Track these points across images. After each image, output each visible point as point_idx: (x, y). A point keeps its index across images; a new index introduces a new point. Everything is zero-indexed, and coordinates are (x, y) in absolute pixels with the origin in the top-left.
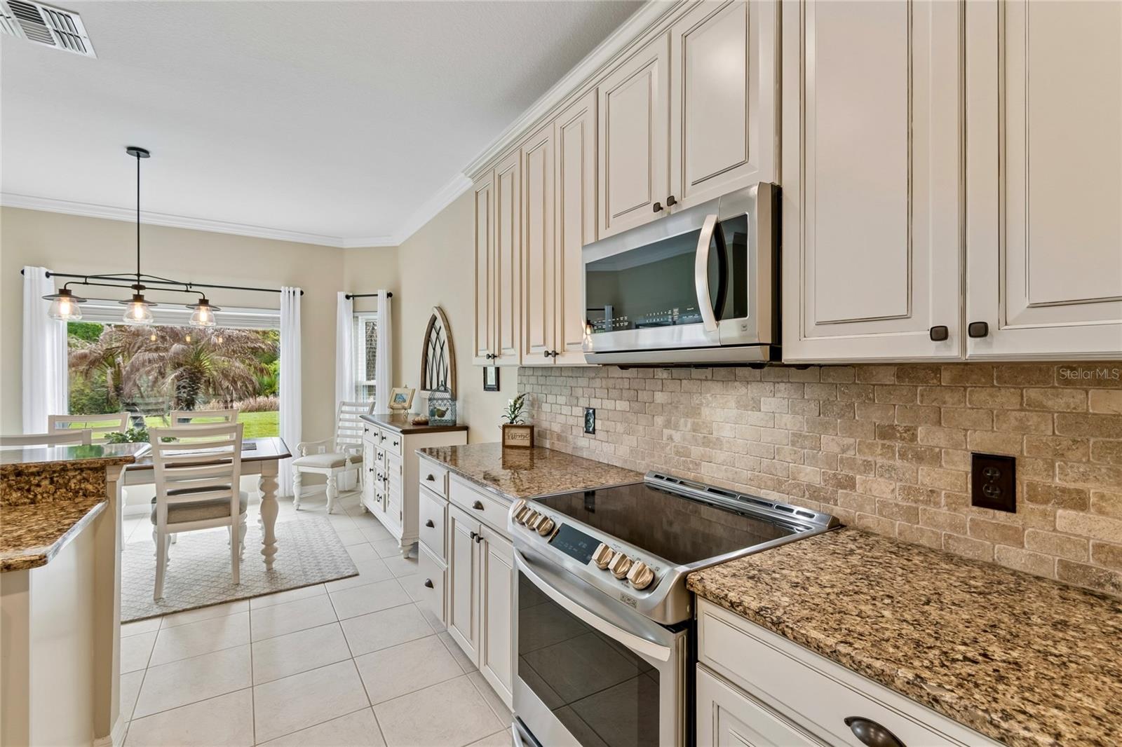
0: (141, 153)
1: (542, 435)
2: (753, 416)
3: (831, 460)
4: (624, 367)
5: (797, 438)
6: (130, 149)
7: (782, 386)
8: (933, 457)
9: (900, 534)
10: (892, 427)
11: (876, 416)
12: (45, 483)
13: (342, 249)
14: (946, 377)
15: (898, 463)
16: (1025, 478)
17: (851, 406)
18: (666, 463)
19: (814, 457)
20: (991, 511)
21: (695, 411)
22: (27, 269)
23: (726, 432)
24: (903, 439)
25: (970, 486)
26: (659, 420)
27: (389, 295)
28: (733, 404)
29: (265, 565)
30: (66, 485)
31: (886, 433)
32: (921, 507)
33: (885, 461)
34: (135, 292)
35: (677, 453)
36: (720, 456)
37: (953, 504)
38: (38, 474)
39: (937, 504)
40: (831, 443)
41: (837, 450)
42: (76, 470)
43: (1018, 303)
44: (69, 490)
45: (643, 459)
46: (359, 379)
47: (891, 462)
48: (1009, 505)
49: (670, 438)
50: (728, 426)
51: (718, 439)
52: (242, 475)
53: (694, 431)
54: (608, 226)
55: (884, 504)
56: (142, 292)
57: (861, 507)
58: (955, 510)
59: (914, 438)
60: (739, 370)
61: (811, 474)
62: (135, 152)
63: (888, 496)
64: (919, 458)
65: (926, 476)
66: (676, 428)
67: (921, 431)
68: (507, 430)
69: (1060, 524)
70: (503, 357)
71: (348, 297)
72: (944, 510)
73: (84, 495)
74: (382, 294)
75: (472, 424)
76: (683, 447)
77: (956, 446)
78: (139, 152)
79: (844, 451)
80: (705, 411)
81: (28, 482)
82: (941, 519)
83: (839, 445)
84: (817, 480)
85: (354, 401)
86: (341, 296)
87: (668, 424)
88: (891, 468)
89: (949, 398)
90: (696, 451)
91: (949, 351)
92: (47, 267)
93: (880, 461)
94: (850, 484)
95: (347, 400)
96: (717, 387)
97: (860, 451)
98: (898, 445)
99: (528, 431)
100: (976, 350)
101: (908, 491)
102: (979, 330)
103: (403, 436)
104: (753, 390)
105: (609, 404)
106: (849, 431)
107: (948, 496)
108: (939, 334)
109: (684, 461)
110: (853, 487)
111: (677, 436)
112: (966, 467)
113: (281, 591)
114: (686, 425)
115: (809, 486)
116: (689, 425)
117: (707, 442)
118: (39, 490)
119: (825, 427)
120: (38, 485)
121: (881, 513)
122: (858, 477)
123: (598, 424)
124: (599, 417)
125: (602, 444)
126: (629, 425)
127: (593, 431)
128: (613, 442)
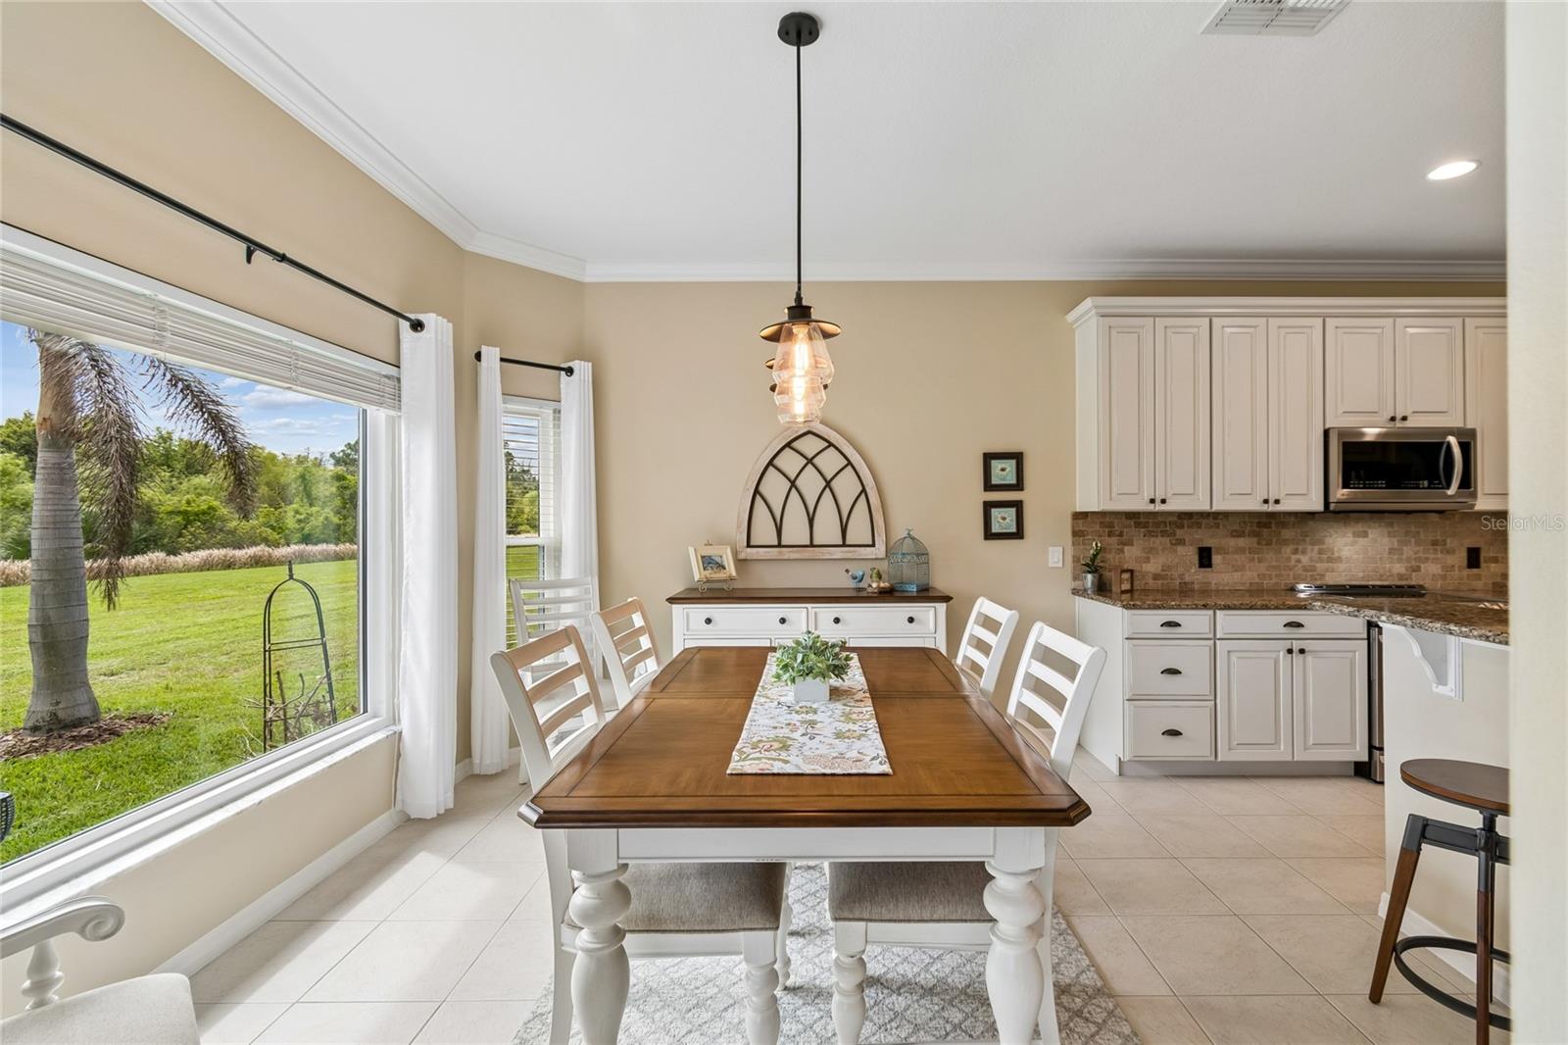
2: (1362, 542)
3: (1408, 560)
5: (1391, 551)
7: (1383, 524)
8: (1452, 551)
10: (1437, 540)
14: (1457, 517)
16: (1483, 555)
17: (1418, 532)
20: (1472, 569)
21: (1321, 542)
25: (1466, 561)
26: (1288, 550)
28: (1350, 535)
31: (1434, 543)
32: (1448, 573)
33: (1435, 556)
35: (1303, 569)
36: (1342, 566)
37: (1460, 570)
39: (1454, 571)
40: (1409, 551)
41: (1411, 553)
45: (1271, 579)
48: (1477, 565)
49: (1299, 561)
50: (1346, 548)
51: (1338, 557)
53: (1320, 554)
55: (1434, 575)
58: (1461, 572)
59: (1445, 544)
60: (1352, 515)
63: (1435, 571)
64: (1448, 552)
65: (1451, 560)
66: (1304, 552)
67: (1448, 541)
69: (1492, 570)
72: (1456, 572)
76: (1308, 565)
77: (1462, 545)
79: (1416, 554)
80: (1329, 541)
82: (1455, 577)
83: (1413, 551)
84: (1403, 570)
87: (1296, 551)
88: (1437, 559)
89: (1459, 526)
90: (1320, 567)
93: (1432, 556)
94: (1417, 569)
97: (1423, 553)
98: (1439, 548)
101: (1444, 567)
104: (1360, 528)
105: (1232, 542)
106: (1418, 543)
107: (1458, 567)
109: (1311, 576)
111: (1305, 559)
112: (1464, 554)
116: (1316, 551)
117: (1330, 560)
119: (1407, 543)
121: (1432, 580)
122: (1422, 566)
123: (1216, 559)
124: (1218, 553)
125: (1221, 575)
126: (1256, 556)
127: (1210, 565)
128: (1236, 571)
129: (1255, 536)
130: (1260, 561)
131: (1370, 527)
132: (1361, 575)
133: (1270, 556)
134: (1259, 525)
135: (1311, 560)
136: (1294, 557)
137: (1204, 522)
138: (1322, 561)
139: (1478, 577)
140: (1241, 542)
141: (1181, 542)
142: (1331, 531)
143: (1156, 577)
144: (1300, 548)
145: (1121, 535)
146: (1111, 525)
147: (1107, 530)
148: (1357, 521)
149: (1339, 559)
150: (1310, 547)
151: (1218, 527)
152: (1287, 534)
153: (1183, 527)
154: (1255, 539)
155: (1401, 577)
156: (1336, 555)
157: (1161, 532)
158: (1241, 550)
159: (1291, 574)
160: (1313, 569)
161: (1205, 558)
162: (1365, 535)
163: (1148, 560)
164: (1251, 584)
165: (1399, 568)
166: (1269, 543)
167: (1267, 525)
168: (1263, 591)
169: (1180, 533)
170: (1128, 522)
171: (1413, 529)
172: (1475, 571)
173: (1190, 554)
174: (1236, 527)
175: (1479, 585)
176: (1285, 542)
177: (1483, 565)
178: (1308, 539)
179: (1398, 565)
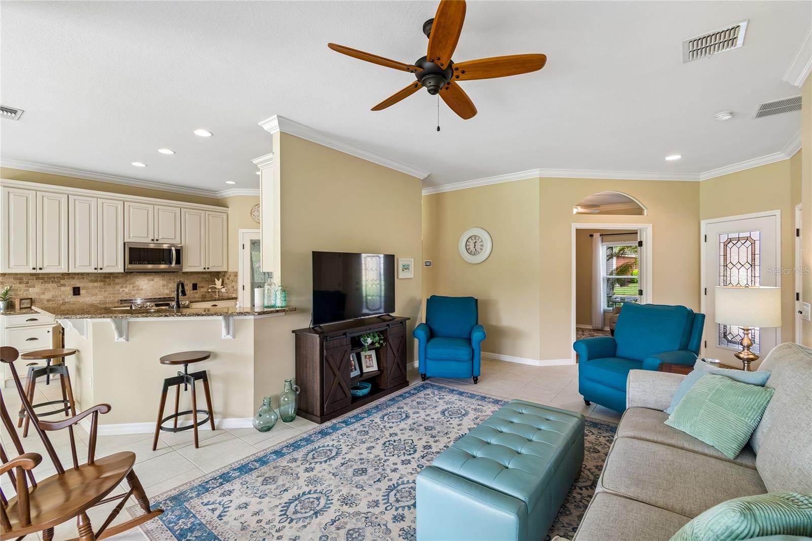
2: (152, 283)
3: (171, 288)
5: (164, 285)
16: (198, 286)
19: (167, 288)
21: (134, 283)
23: (144, 287)
26: (118, 287)
28: (146, 280)
37: (190, 291)
39: (188, 292)
40: (170, 285)
48: (196, 289)
49: (124, 291)
50: (145, 285)
53: (133, 288)
54: (129, 238)
66: (126, 287)
67: (185, 282)
69: (202, 290)
77: (191, 283)
79: (173, 286)
80: (137, 283)
84: (168, 292)
87: (122, 287)
89: (189, 276)
90: (133, 293)
96: (141, 277)
99: (29, 300)
104: (151, 278)
105: (91, 285)
111: (126, 290)
112: (191, 285)
116: (131, 287)
117: (138, 290)
119: (169, 283)
123: (82, 292)
124: (84, 289)
125: (85, 298)
126: (103, 290)
127: (79, 294)
128: (93, 296)
129: (102, 282)
130: (105, 291)
131: (155, 277)
132: (151, 294)
133: (110, 289)
134: (104, 277)
135: (129, 290)
136: (121, 290)
137: (76, 277)
138: (134, 290)
139: (197, 293)
140: (95, 284)
141: (64, 285)
142: (138, 279)
143: (48, 301)
144: (124, 286)
145: (27, 283)
146: (21, 279)
147: (18, 281)
148: (150, 275)
149: (142, 289)
150: (128, 286)
151: (84, 279)
152: (117, 280)
153: (64, 279)
154: (103, 283)
155: (167, 294)
156: (140, 288)
157: (52, 281)
158: (96, 287)
159: (120, 296)
160: (131, 293)
161: (76, 291)
162: (153, 280)
163: (44, 293)
164: (100, 301)
165: (167, 291)
166: (109, 284)
167: (109, 278)
168: (106, 303)
169: (62, 282)
170: (32, 277)
171: (172, 277)
172: (195, 291)
173: (69, 290)
174: (93, 278)
175: (197, 296)
176: (118, 284)
177: (198, 289)
178: (128, 282)
179: (166, 291)
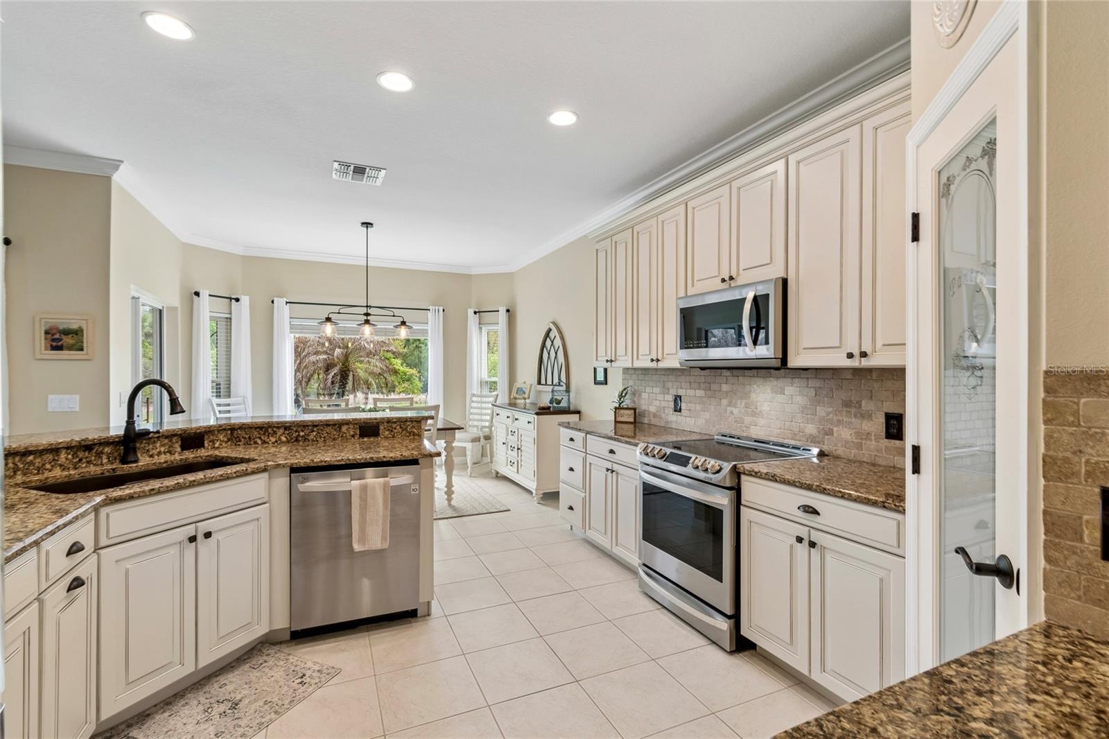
0: (369, 226)
1: (643, 414)
2: (780, 398)
3: (821, 420)
4: (703, 369)
5: (805, 407)
6: (363, 224)
8: (868, 416)
9: (854, 457)
10: (851, 401)
11: (843, 395)
12: (398, 427)
13: (470, 275)
14: (874, 375)
15: (853, 420)
17: (832, 391)
18: (728, 428)
19: (813, 419)
20: (893, 441)
21: (746, 395)
22: (276, 299)
23: (765, 407)
24: (855, 407)
25: (884, 429)
26: (724, 402)
27: (508, 311)
28: (769, 391)
29: (447, 502)
30: (406, 429)
31: (847, 404)
32: (864, 442)
33: (847, 419)
34: (365, 318)
35: (736, 422)
36: (762, 422)
37: (877, 439)
38: (395, 422)
39: (871, 440)
40: (821, 411)
41: (824, 414)
42: (410, 421)
43: (879, 344)
44: (407, 432)
45: (714, 427)
46: (483, 376)
47: (850, 420)
48: (900, 437)
49: (732, 413)
50: (766, 404)
51: (761, 412)
52: (437, 439)
53: (747, 407)
54: (693, 286)
55: (847, 442)
56: (369, 318)
57: (836, 445)
58: (878, 442)
59: (860, 406)
61: (811, 429)
62: (365, 225)
63: (849, 437)
64: (863, 417)
65: (867, 426)
66: (735, 406)
67: (863, 403)
68: (617, 411)
70: (617, 362)
71: (475, 313)
72: (874, 442)
73: (413, 435)
74: (503, 310)
75: (583, 409)
76: (739, 418)
77: (878, 410)
78: (367, 225)
79: (828, 415)
80: (753, 395)
81: (391, 427)
82: (872, 447)
83: (825, 411)
84: (814, 432)
85: (479, 393)
86: (471, 312)
87: (730, 404)
88: (850, 423)
89: (876, 385)
90: (748, 419)
91: (854, 363)
92: (287, 298)
93: (845, 419)
94: (830, 433)
95: (475, 393)
96: (760, 381)
97: (836, 415)
98: (853, 410)
99: (633, 411)
100: (865, 363)
101: (858, 434)
102: (864, 355)
103: (536, 416)
104: (781, 383)
105: (691, 392)
106: (830, 404)
107: (875, 435)
108: (850, 356)
109: (740, 425)
110: (832, 434)
111: (736, 411)
112: (883, 420)
113: (464, 516)
114: (741, 404)
115: (811, 435)
116: (743, 405)
117: (754, 414)
118: (396, 431)
119: (819, 402)
120: (395, 429)
121: (845, 447)
122: (835, 429)
123: (683, 406)
124: (685, 401)
125: (686, 420)
126: (706, 406)
127: (679, 411)
128: (694, 416)
129: (706, 388)
130: (707, 410)
131: (788, 384)
132: (779, 432)
133: (713, 406)
135: (741, 412)
136: (729, 409)
138: (746, 415)
140: (698, 392)
141: (667, 391)
142: (757, 386)
143: (653, 416)
144: (733, 400)
149: (762, 415)
150: (740, 401)
152: (724, 387)
153: (668, 379)
156: (759, 410)
158: (697, 400)
160: (742, 421)
161: (677, 404)
163: (651, 403)
166: (714, 395)
169: (666, 384)
172: (897, 442)
173: (670, 400)
174: (695, 380)
176: (724, 395)
178: (738, 393)
